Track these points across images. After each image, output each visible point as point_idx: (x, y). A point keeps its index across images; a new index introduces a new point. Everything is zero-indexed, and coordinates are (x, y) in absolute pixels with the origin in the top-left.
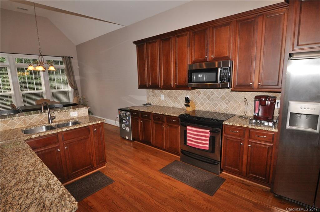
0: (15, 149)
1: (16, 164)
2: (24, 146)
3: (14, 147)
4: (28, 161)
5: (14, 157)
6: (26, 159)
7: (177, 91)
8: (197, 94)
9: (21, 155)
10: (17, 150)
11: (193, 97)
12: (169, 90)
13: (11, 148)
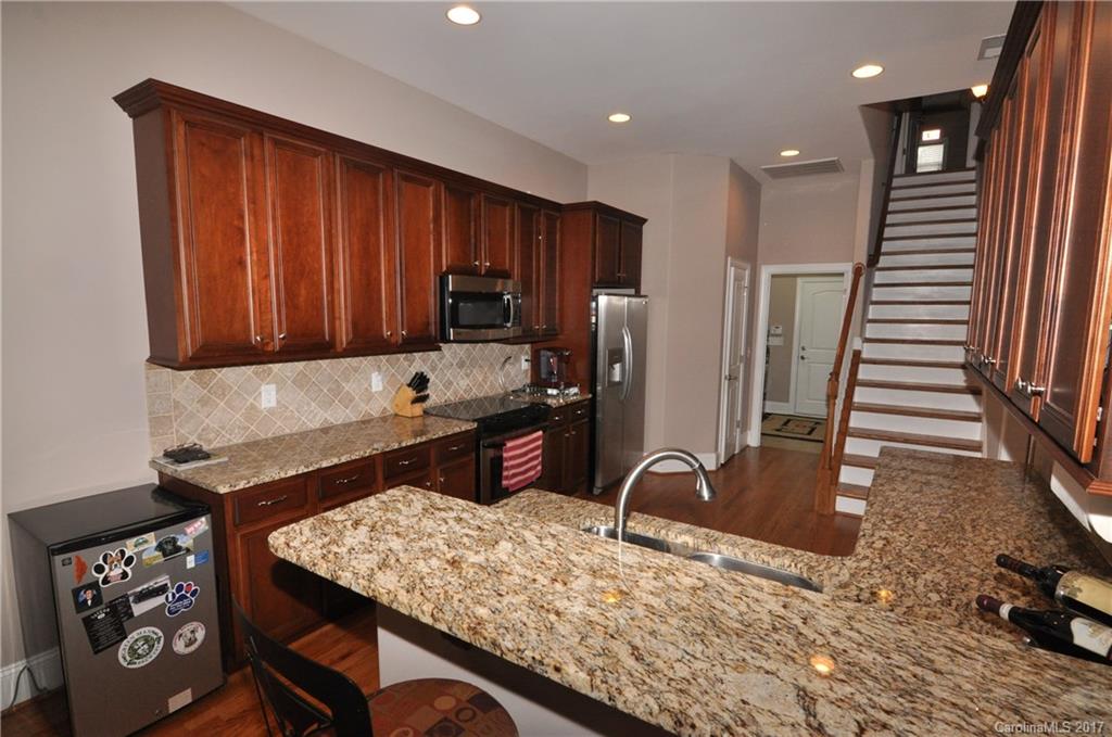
0: (901, 525)
1: (917, 495)
2: (874, 525)
3: (901, 535)
4: (894, 490)
5: (915, 509)
6: (894, 494)
7: (342, 360)
8: (406, 363)
9: (898, 506)
10: (898, 523)
11: (393, 374)
12: (303, 363)
13: (911, 536)
